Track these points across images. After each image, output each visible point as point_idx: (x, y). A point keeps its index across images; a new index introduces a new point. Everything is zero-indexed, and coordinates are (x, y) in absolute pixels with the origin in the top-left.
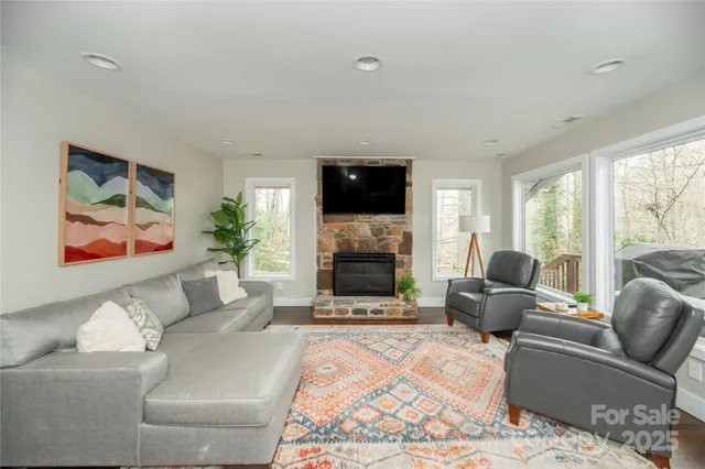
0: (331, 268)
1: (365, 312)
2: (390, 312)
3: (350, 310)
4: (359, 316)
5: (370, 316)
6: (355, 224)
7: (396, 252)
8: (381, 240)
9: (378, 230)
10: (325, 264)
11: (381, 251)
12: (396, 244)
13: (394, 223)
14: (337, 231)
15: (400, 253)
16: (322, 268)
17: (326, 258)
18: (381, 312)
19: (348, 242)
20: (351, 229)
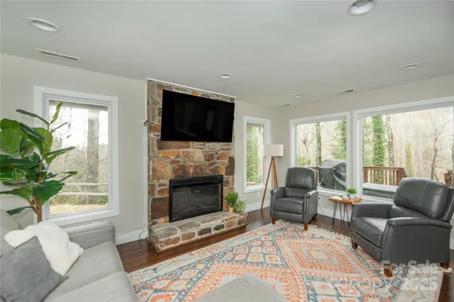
0: (167, 195)
1: (209, 230)
2: (229, 225)
3: (196, 232)
4: (204, 236)
5: (213, 232)
6: (190, 150)
7: (224, 174)
8: (212, 164)
9: (209, 155)
10: (160, 192)
11: (212, 174)
12: (224, 167)
13: (222, 149)
14: (173, 158)
15: (226, 174)
16: (157, 196)
17: (160, 185)
18: (222, 226)
19: (183, 168)
20: (187, 155)
